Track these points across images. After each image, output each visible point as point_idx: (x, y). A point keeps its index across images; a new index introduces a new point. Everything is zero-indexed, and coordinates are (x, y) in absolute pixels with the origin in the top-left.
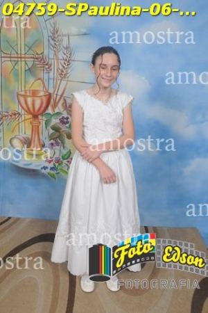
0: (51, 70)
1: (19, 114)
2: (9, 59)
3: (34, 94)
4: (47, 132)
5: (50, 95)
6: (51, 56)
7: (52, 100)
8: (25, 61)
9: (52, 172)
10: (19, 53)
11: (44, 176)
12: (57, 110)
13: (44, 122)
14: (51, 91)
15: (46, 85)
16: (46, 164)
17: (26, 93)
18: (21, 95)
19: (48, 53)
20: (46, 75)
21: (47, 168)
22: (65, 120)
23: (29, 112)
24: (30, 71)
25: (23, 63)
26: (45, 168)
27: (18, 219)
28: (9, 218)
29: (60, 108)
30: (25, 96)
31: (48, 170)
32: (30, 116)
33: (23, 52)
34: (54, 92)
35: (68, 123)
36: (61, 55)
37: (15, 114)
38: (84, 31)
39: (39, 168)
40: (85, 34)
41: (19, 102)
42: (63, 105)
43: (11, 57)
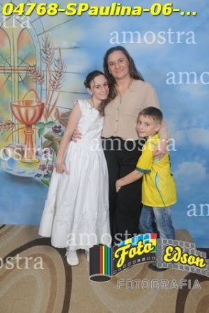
0: (43, 81)
1: (13, 124)
2: (3, 71)
3: (28, 104)
4: (40, 140)
5: (43, 104)
6: (44, 68)
7: (45, 110)
8: (18, 73)
9: (45, 179)
10: (12, 65)
11: (38, 183)
12: (49, 120)
13: (37, 131)
14: (44, 101)
15: (39, 95)
16: (40, 172)
17: (19, 103)
18: (15, 105)
19: (41, 65)
20: (39, 87)
21: (40, 175)
22: (58, 129)
23: (22, 121)
24: (24, 82)
25: (17, 75)
26: (39, 175)
27: (12, 226)
28: (4, 225)
29: (52, 117)
30: (18, 107)
31: (42, 178)
32: (24, 126)
33: (16, 65)
34: (47, 101)
35: (60, 131)
36: (53, 68)
37: (9, 124)
38: (74, 44)
39: (33, 176)
40: (75, 48)
41: (13, 112)
42: (55, 114)
43: (4, 70)
